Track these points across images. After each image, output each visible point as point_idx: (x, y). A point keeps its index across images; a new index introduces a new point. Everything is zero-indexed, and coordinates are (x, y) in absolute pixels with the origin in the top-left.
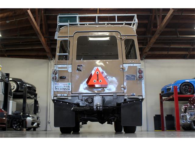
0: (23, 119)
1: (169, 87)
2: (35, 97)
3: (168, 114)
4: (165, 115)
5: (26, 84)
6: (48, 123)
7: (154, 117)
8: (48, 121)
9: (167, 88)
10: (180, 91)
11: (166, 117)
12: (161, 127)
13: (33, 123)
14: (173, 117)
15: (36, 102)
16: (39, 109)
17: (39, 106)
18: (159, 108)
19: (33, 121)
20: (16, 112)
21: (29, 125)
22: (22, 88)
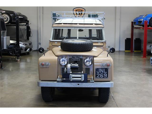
0: (16, 52)
1: (141, 20)
2: (27, 24)
3: (137, 38)
4: (134, 39)
5: (18, 16)
6: (39, 44)
7: (125, 40)
8: (39, 43)
9: (139, 20)
10: (149, 24)
11: (135, 40)
12: (130, 49)
13: (26, 49)
14: (141, 40)
15: (28, 28)
16: (31, 33)
17: (30, 31)
18: (130, 32)
19: (26, 47)
20: (10, 46)
21: (23, 52)
22: (15, 19)
